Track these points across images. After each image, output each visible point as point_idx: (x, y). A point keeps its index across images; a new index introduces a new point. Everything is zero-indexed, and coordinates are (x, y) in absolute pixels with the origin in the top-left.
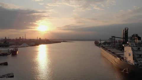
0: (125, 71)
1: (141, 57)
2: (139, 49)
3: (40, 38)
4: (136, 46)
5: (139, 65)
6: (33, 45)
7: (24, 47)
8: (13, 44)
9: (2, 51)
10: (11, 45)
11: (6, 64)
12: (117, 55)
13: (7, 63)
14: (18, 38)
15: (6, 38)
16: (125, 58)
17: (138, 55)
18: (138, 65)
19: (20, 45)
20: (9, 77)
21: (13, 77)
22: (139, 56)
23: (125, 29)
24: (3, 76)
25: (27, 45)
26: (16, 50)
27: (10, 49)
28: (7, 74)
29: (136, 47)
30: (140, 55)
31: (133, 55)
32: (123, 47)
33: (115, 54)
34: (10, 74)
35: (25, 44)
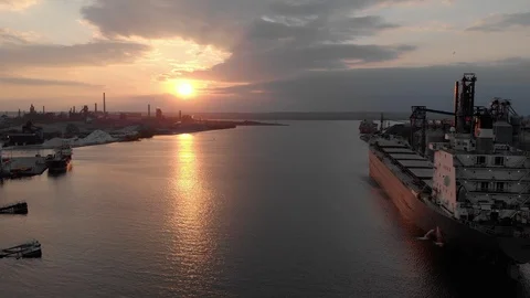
0: (433, 237)
1: (487, 192)
2: (482, 160)
3: (159, 111)
4: (474, 149)
5: (477, 219)
6: (129, 139)
7: (97, 143)
8: (58, 135)
9: (13, 160)
10: (50, 136)
11: (21, 209)
12: (415, 177)
13: (25, 205)
14: (79, 110)
15: (32, 108)
16: (434, 193)
17: (475, 181)
18: (471, 217)
19: (83, 135)
20: (24, 256)
21: (38, 254)
22: (479, 187)
23: (465, 80)
24: (7, 253)
25: (109, 138)
26: (65, 156)
27: (46, 153)
28: (20, 246)
29: (473, 152)
30: (483, 183)
31: (457, 184)
32: (432, 153)
33: (411, 174)
34: (30, 245)
35: (101, 132)
